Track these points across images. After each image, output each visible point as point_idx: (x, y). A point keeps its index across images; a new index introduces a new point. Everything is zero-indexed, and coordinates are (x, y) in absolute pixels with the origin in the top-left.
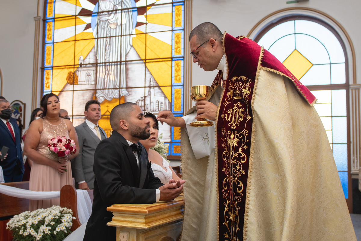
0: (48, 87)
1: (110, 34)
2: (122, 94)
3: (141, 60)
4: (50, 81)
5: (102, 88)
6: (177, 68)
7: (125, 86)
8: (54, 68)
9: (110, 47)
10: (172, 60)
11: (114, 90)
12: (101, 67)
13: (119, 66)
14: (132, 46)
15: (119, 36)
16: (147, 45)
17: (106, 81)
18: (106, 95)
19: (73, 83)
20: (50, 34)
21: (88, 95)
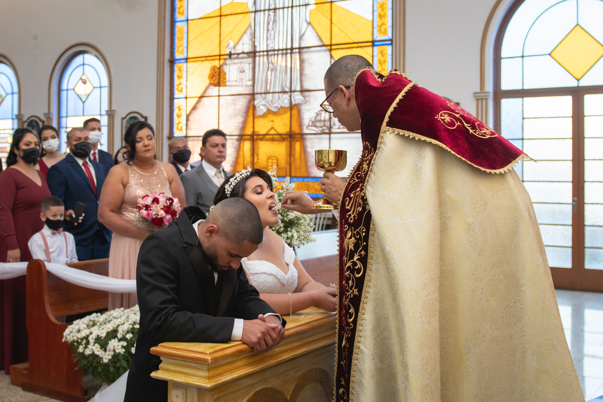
0: (181, 91)
1: (275, 4)
2: (295, 100)
3: (324, 45)
4: (183, 81)
5: (263, 91)
6: (382, 58)
7: (298, 88)
8: (189, 60)
9: (274, 25)
10: (373, 46)
11: (282, 94)
12: (262, 58)
13: (289, 56)
14: (309, 23)
15: (288, 7)
16: (333, 21)
17: (269, 80)
18: (270, 103)
19: (218, 84)
20: (181, 7)
21: (242, 102)
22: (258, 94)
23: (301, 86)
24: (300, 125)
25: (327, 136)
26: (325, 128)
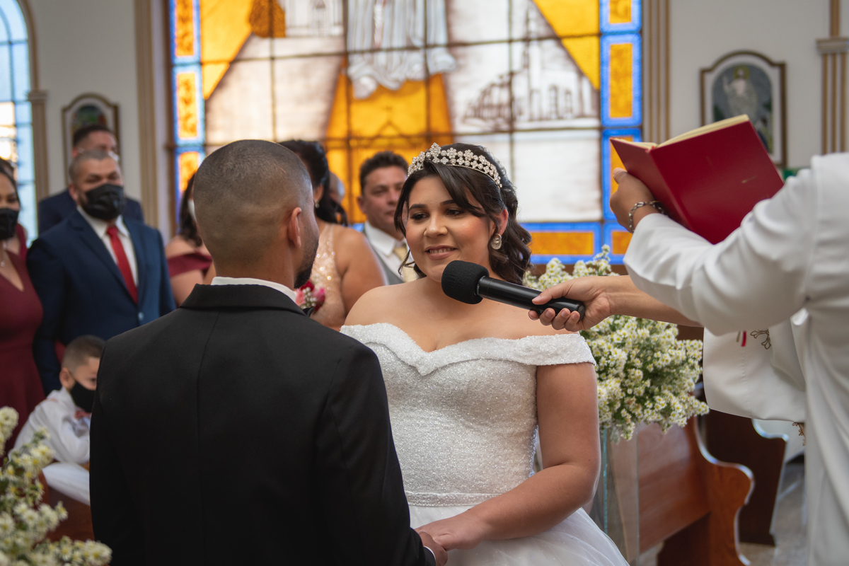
0: (189, 49)
2: (435, 65)
4: (193, 27)
5: (365, 47)
7: (441, 38)
11: (406, 52)
17: (378, 25)
18: (383, 72)
19: (269, 34)
21: (322, 72)
22: (355, 52)
23: (449, 34)
24: (449, 116)
25: (505, 137)
26: (500, 121)
